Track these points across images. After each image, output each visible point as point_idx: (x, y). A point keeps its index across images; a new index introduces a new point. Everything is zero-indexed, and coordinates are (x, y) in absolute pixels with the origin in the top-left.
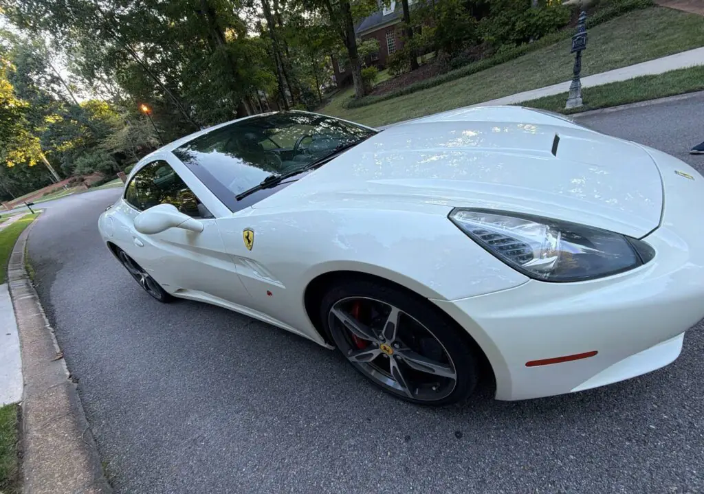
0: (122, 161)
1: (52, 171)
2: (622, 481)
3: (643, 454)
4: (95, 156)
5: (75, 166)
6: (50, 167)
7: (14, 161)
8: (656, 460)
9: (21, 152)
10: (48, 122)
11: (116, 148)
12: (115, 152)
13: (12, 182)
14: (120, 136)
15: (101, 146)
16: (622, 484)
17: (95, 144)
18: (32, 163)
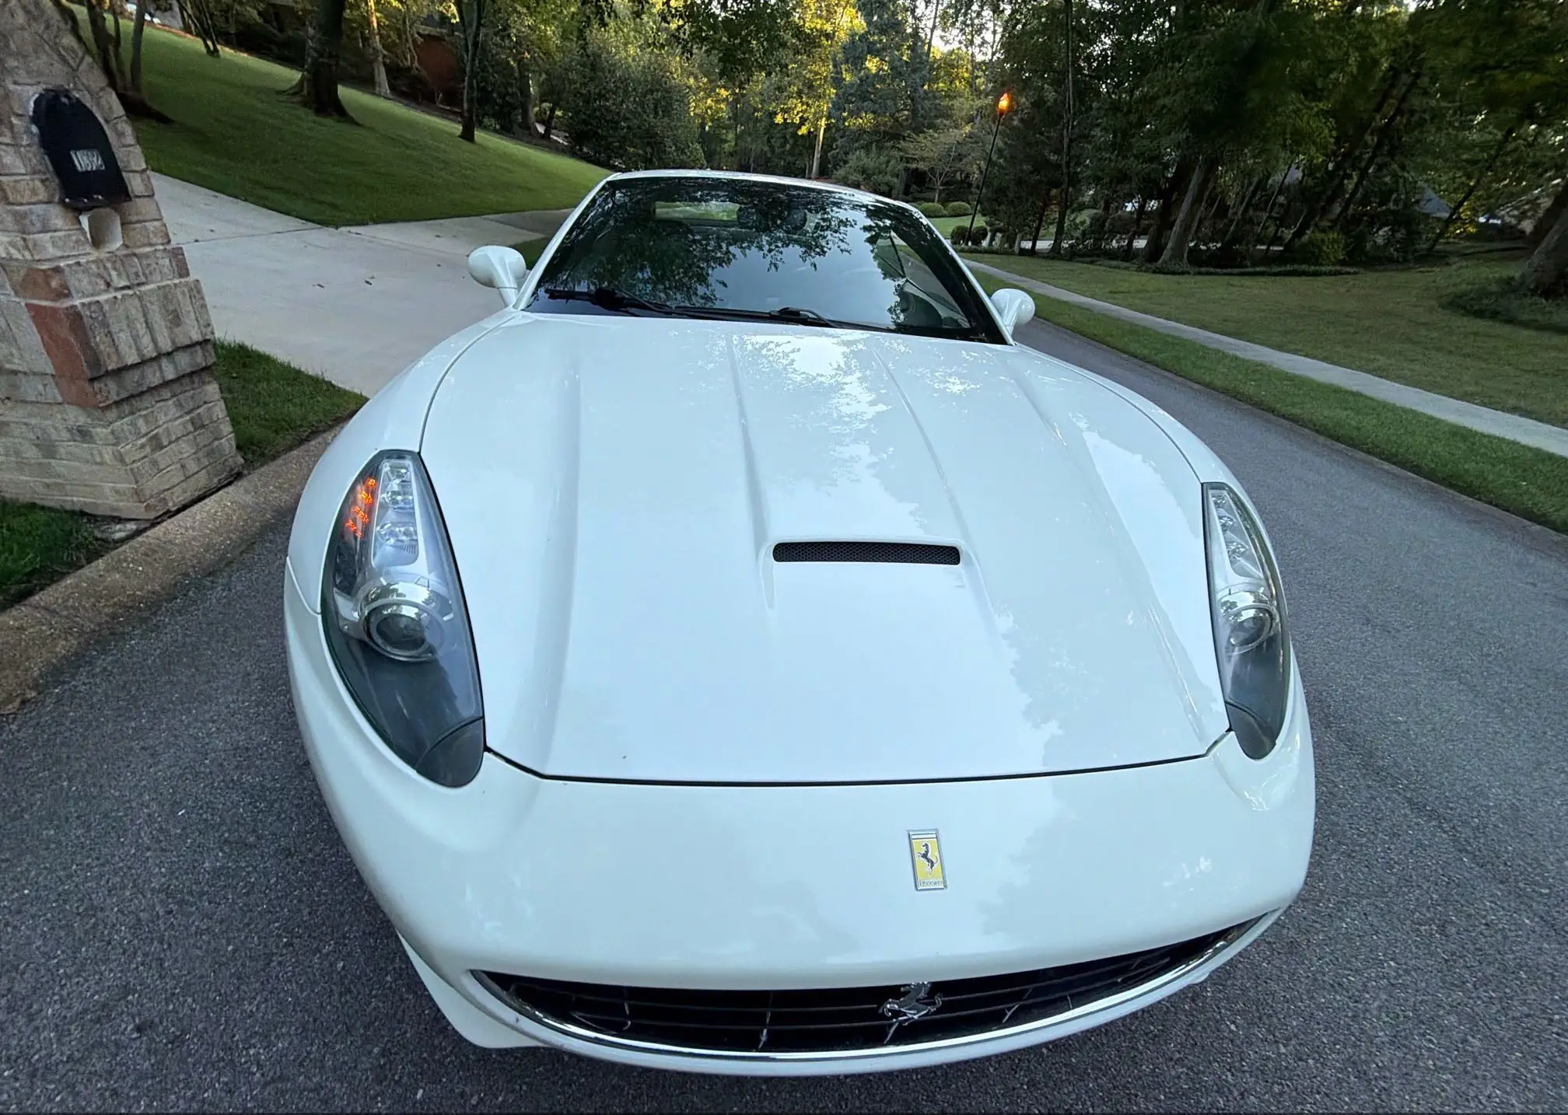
0: (914, 187)
1: (817, 155)
2: (296, 1042)
3: (354, 1077)
4: (883, 159)
5: (846, 162)
6: (818, 148)
7: (786, 116)
8: (342, 1099)
9: (803, 104)
10: (867, 68)
11: (923, 159)
12: (914, 166)
13: (766, 148)
14: (942, 139)
15: (903, 144)
16: (290, 1044)
17: (897, 137)
18: (803, 131)
